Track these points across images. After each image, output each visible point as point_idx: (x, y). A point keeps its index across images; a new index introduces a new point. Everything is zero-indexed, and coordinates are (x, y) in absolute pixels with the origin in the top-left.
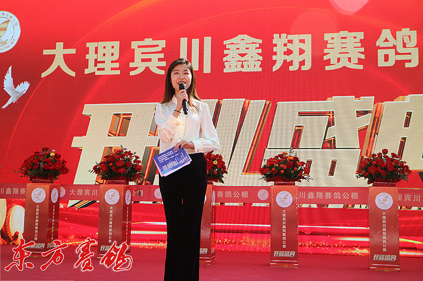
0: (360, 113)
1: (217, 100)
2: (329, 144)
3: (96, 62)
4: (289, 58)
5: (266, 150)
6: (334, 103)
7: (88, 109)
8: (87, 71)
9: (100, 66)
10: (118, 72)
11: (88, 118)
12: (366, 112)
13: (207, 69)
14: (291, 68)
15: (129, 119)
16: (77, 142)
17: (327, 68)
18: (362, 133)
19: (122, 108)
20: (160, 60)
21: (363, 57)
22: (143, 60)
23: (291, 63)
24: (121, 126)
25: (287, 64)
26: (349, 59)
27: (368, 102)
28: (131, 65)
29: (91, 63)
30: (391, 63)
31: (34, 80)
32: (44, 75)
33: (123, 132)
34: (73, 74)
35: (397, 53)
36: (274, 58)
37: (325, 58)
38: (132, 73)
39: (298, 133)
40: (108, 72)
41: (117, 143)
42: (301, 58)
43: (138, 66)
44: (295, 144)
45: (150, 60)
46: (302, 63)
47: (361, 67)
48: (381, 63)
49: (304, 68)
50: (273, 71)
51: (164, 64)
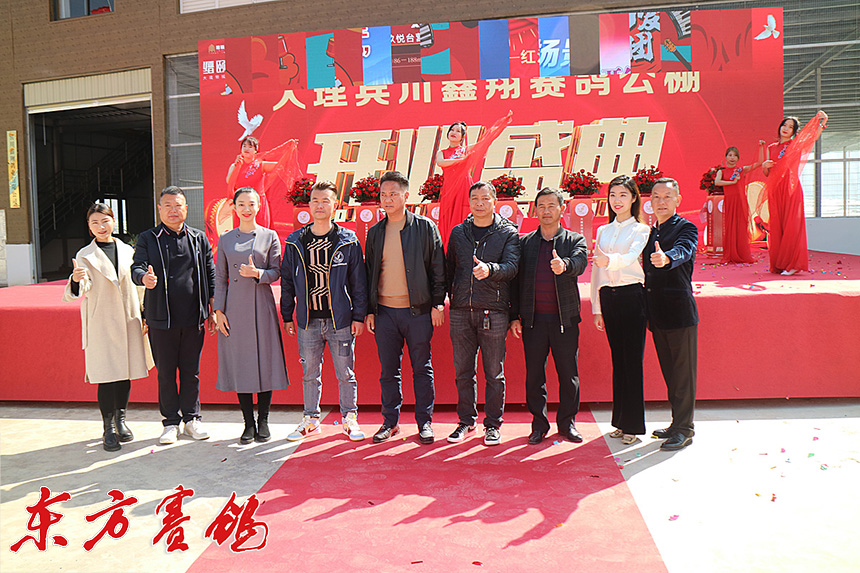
0: (562, 136)
1: (437, 127)
2: (537, 163)
3: (324, 94)
4: (500, 88)
5: (483, 170)
6: (540, 127)
7: (319, 139)
8: (316, 104)
9: (327, 98)
10: (345, 104)
11: (320, 146)
12: (568, 135)
13: (427, 99)
14: (502, 97)
15: (359, 146)
16: (311, 169)
17: (534, 96)
18: (564, 152)
19: (352, 136)
20: (383, 91)
21: (564, 86)
22: (368, 92)
23: (502, 92)
24: (352, 153)
25: (498, 93)
26: (552, 88)
27: (568, 126)
28: (357, 96)
29: (319, 95)
30: (587, 91)
31: (267, 113)
32: (275, 108)
33: (353, 159)
34: (303, 106)
35: (592, 83)
36: (487, 87)
37: (532, 87)
38: (358, 104)
39: (510, 154)
40: (336, 103)
41: (347, 168)
42: (511, 87)
43: (363, 97)
44: (508, 165)
45: (374, 91)
46: (512, 92)
47: (562, 95)
48: (579, 91)
49: (513, 96)
50: (488, 98)
51: (387, 95)
